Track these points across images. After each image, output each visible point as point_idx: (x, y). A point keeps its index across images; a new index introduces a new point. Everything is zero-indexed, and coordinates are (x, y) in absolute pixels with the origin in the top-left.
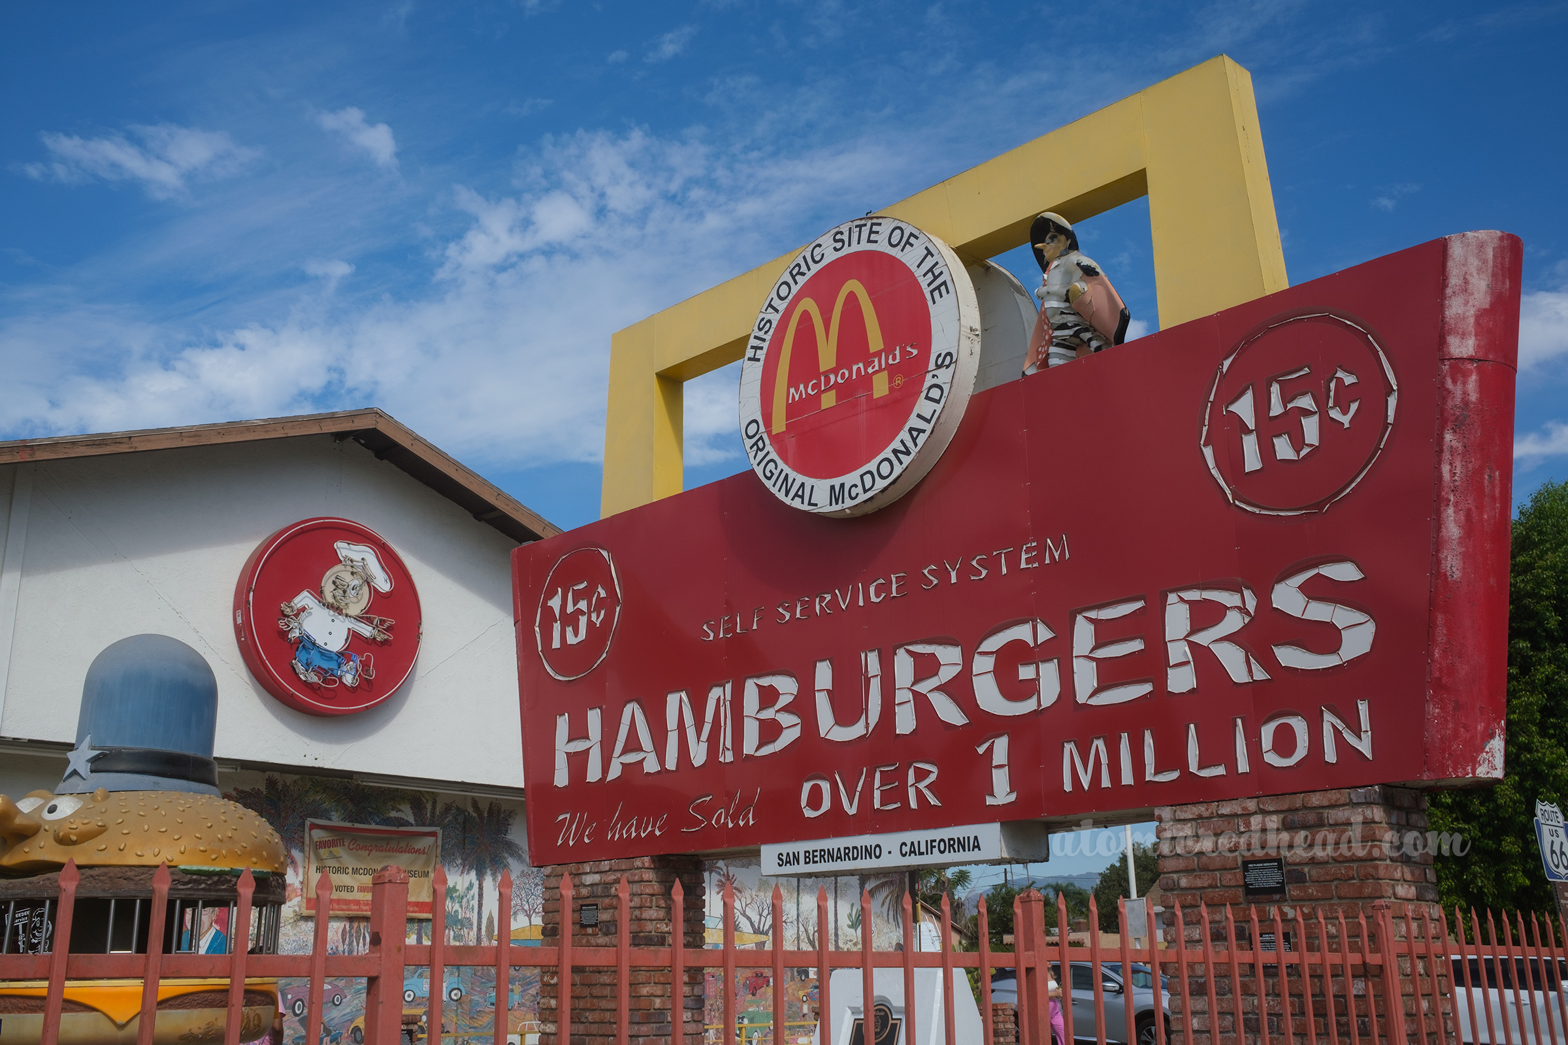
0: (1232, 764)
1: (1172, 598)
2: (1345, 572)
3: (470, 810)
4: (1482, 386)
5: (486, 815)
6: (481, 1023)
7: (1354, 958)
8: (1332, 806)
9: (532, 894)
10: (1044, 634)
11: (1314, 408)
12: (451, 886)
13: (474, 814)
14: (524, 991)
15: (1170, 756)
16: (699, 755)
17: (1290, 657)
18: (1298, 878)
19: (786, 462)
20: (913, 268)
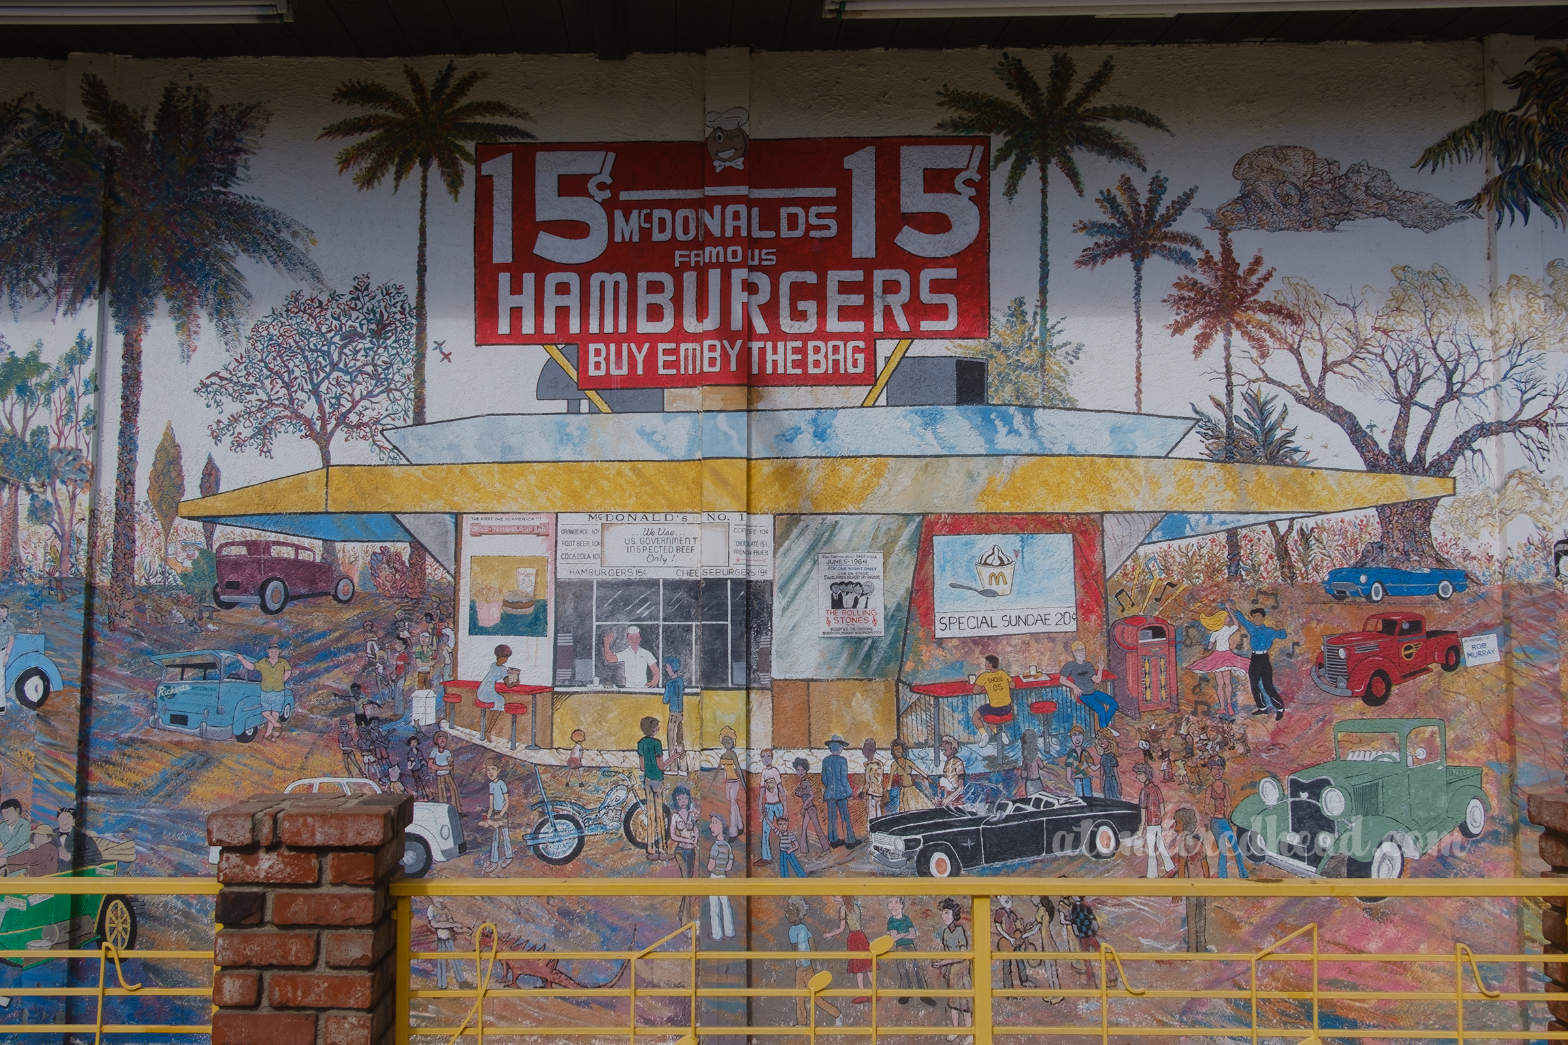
3: (78, 113)
5: (150, 126)
6: (137, 779)
9: (334, 366)
12: (21, 354)
13: (92, 127)
14: (304, 677)
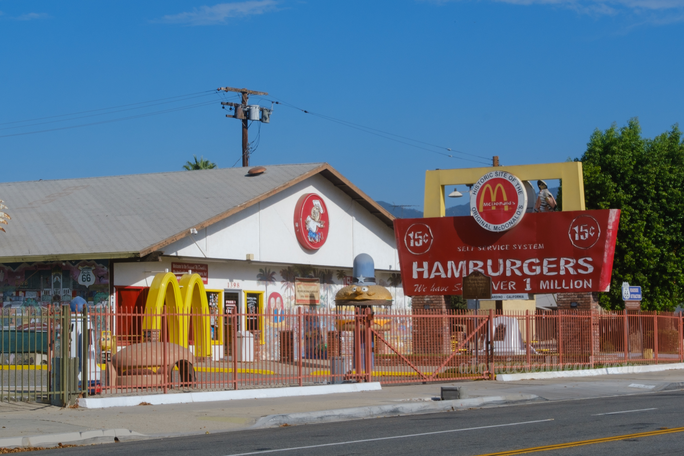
0: (570, 287)
1: (562, 259)
2: (590, 259)
4: (612, 234)
7: (588, 317)
8: (585, 295)
10: (538, 261)
11: (587, 232)
15: (560, 284)
16: (457, 275)
17: (580, 271)
18: (579, 305)
19: (483, 218)
20: (514, 186)
